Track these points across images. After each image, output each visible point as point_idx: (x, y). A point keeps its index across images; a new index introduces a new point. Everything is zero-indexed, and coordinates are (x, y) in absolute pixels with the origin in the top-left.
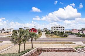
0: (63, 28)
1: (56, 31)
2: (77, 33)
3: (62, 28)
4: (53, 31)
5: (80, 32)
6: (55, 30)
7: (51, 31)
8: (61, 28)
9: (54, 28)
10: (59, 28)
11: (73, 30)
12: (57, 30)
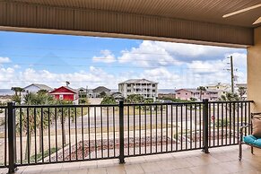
0: (154, 85)
1: (132, 96)
2: (189, 99)
3: (151, 87)
4: (125, 95)
5: (196, 97)
6: (129, 94)
7: (118, 96)
8: (146, 87)
9: (129, 85)
10: (141, 87)
11: (178, 92)
12: (135, 93)
